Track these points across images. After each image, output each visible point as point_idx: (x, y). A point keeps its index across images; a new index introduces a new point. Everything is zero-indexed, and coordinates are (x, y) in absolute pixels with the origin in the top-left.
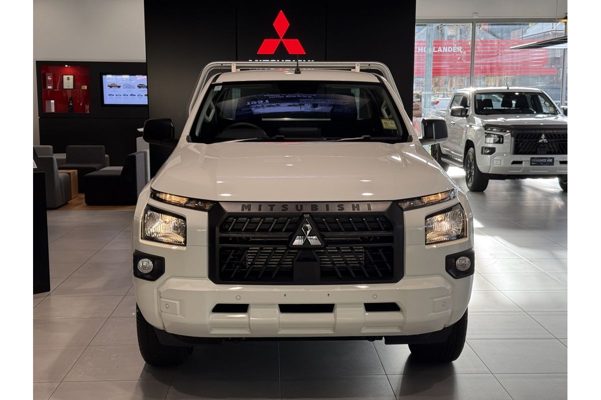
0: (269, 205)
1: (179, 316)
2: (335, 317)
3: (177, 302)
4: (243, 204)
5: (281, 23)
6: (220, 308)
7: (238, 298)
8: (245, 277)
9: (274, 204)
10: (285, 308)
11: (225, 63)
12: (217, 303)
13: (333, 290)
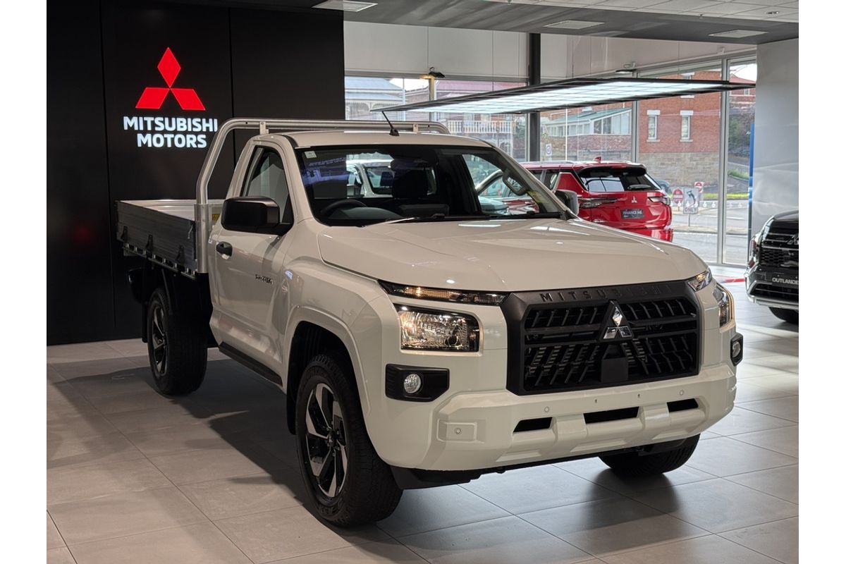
0: (569, 293)
1: (476, 442)
2: (643, 422)
3: (475, 424)
4: (541, 293)
5: (169, 65)
6: (524, 426)
7: (547, 410)
8: (536, 385)
9: (573, 291)
10: (591, 418)
11: (252, 121)
12: (520, 420)
13: (642, 390)
